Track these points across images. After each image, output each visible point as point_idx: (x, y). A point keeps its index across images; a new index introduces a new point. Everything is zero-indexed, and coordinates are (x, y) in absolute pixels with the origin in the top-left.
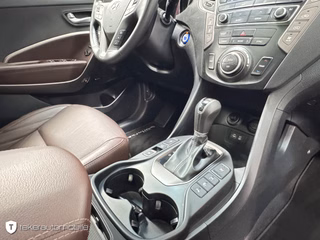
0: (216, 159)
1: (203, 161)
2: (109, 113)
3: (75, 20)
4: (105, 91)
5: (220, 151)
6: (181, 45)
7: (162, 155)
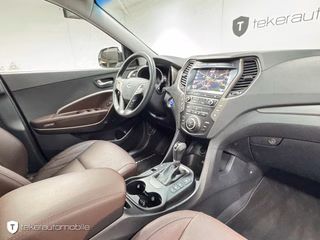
0: (185, 175)
1: (178, 176)
2: (121, 145)
3: (101, 84)
4: (119, 128)
5: (188, 170)
6: (169, 106)
7: (156, 173)
